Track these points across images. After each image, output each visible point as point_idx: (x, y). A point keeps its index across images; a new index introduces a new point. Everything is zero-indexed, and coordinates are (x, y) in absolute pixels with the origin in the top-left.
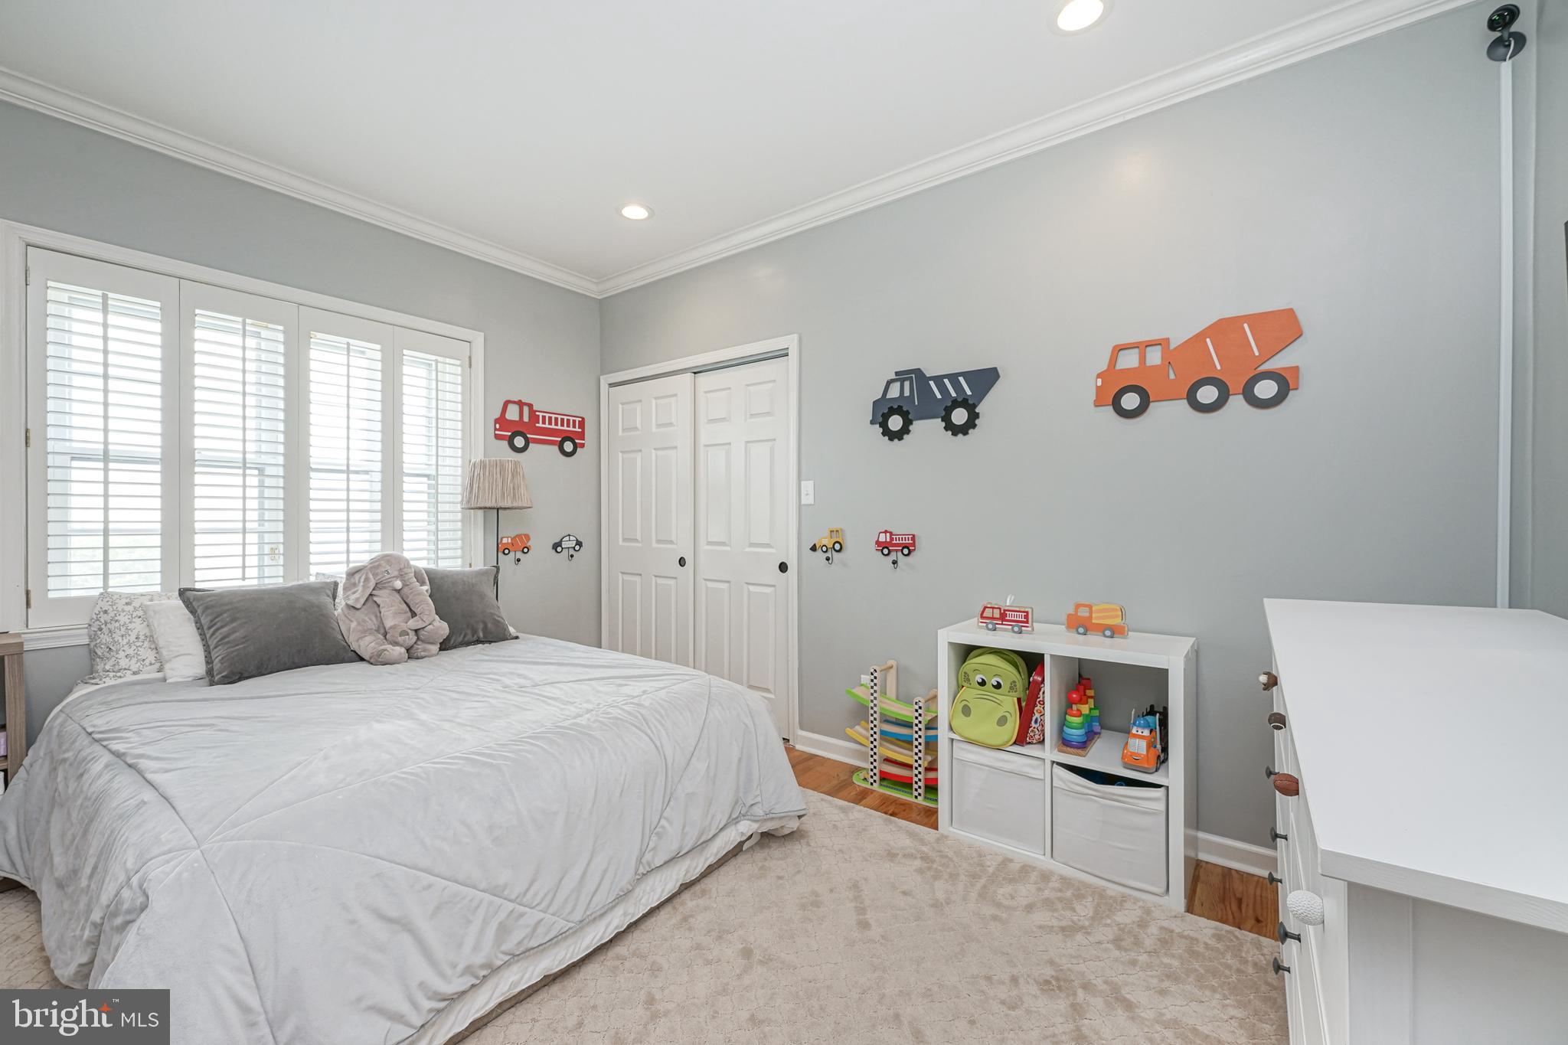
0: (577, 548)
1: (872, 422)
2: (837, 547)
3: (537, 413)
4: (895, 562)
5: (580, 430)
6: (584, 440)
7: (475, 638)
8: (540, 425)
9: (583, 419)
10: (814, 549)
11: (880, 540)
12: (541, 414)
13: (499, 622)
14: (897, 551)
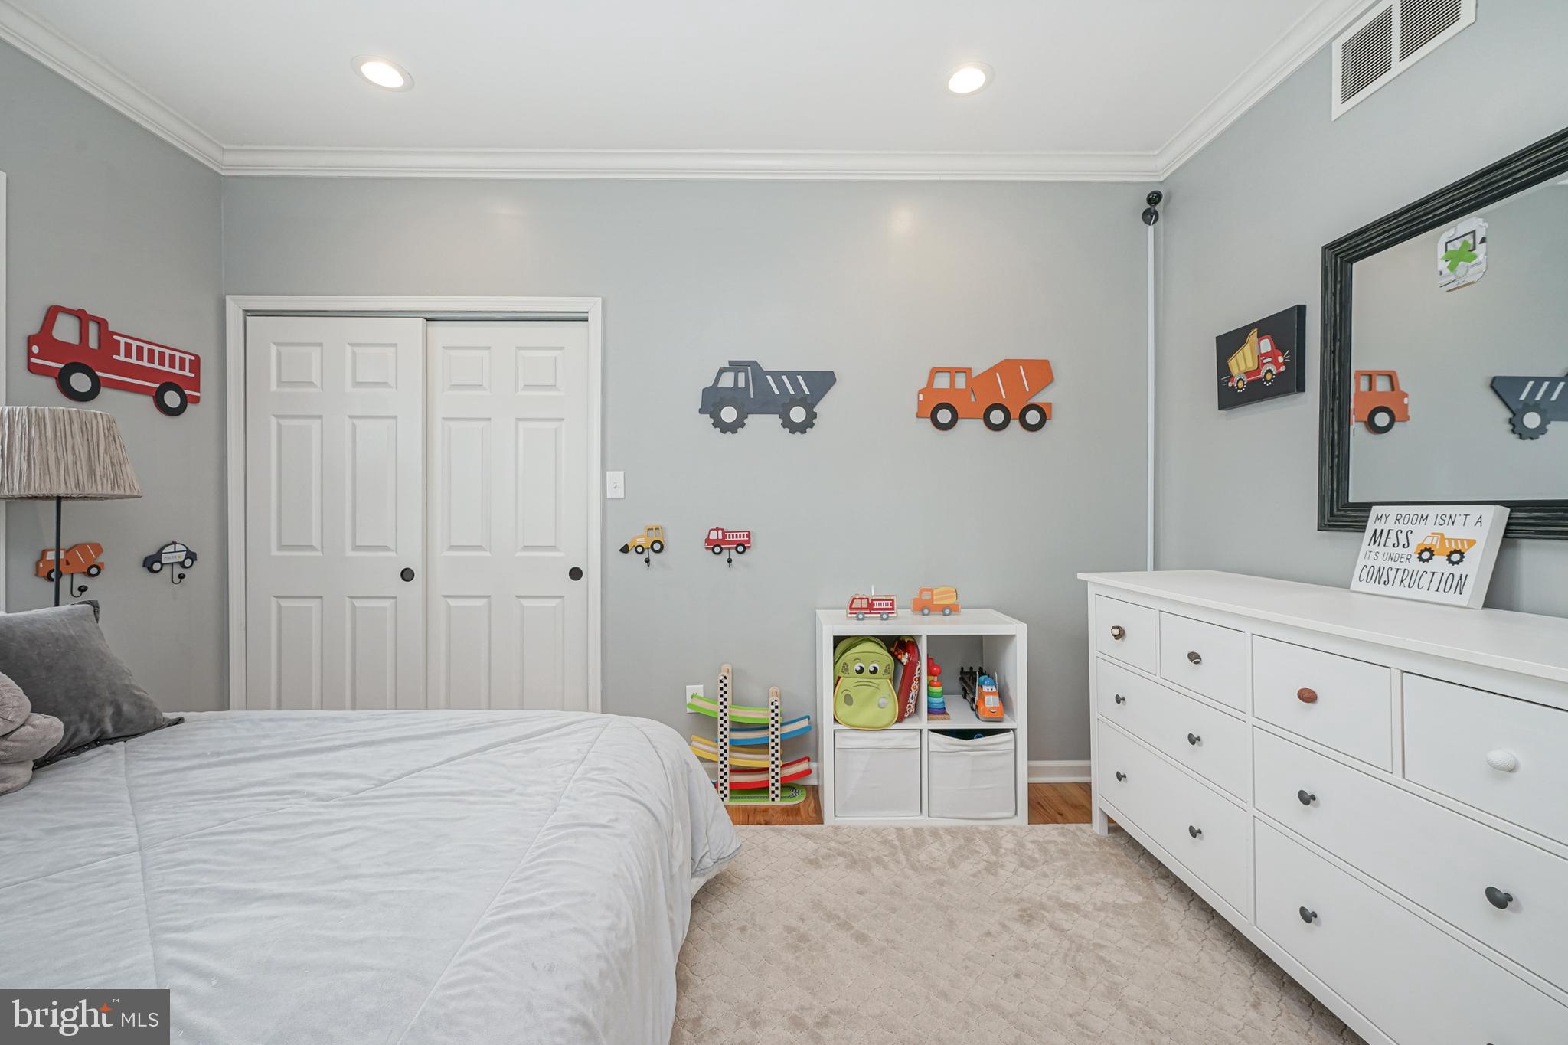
0: (188, 562)
1: (701, 411)
2: (657, 547)
3: (115, 337)
5: (192, 375)
6: (198, 391)
8: (122, 358)
9: (197, 357)
10: (625, 549)
11: (711, 538)
12: (123, 340)
13: (140, 698)
14: (729, 548)
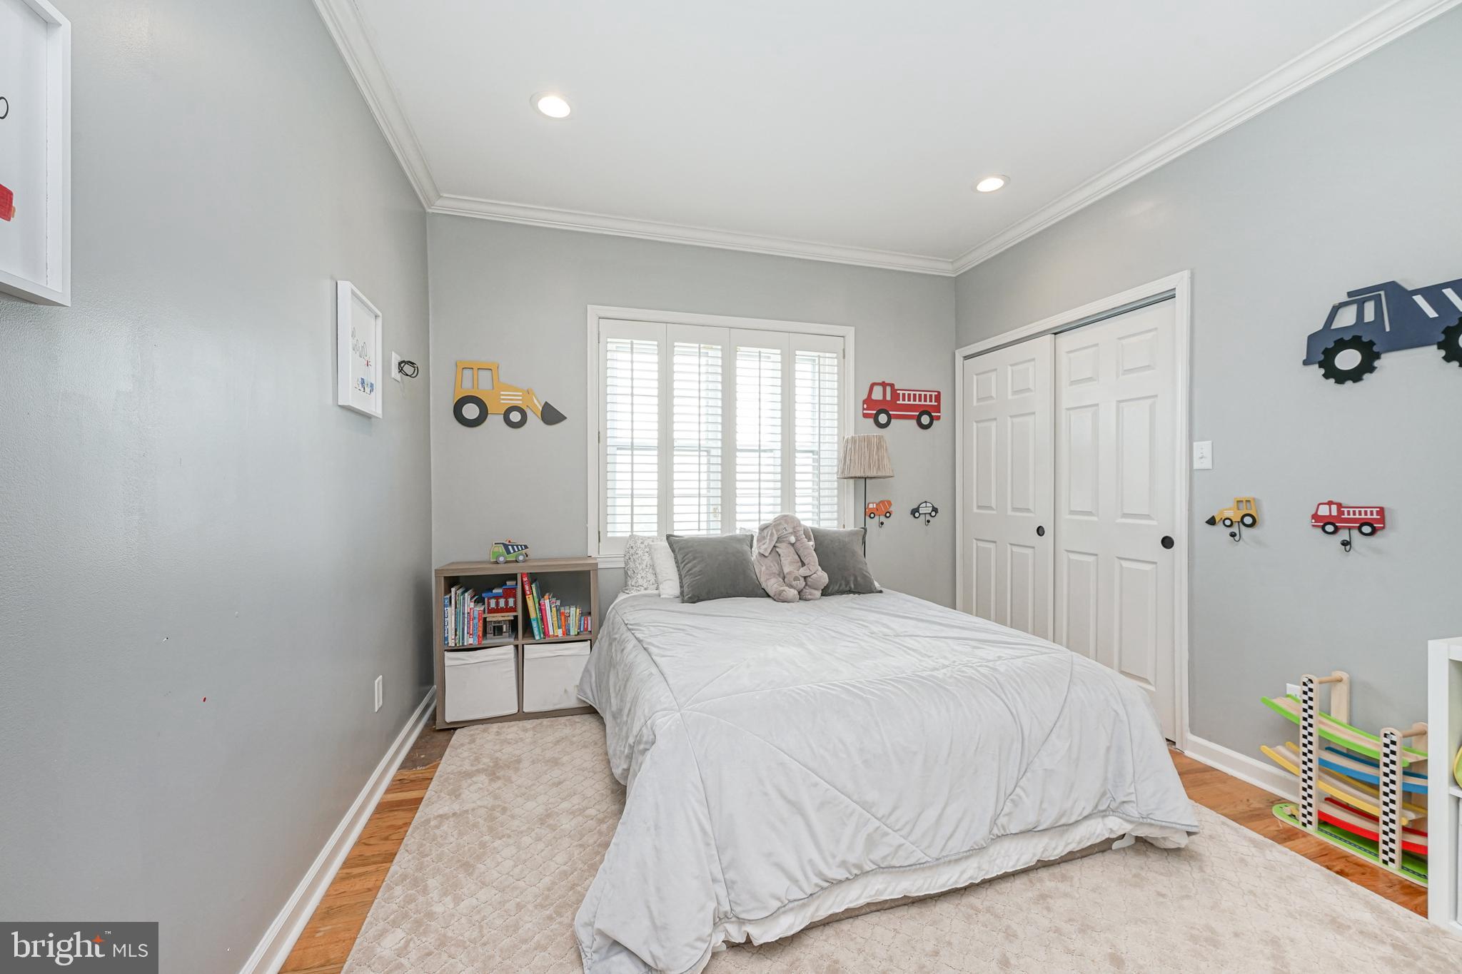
0: (933, 514)
1: (1306, 363)
2: (1248, 520)
3: (898, 392)
4: (1345, 543)
5: (936, 404)
6: (939, 412)
7: (848, 588)
8: (901, 402)
9: (939, 393)
10: (1212, 521)
11: (1319, 513)
12: (901, 392)
13: (866, 576)
14: (1350, 528)
